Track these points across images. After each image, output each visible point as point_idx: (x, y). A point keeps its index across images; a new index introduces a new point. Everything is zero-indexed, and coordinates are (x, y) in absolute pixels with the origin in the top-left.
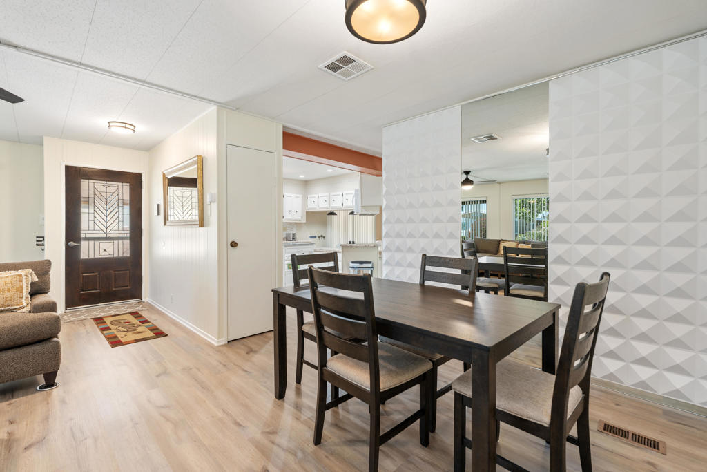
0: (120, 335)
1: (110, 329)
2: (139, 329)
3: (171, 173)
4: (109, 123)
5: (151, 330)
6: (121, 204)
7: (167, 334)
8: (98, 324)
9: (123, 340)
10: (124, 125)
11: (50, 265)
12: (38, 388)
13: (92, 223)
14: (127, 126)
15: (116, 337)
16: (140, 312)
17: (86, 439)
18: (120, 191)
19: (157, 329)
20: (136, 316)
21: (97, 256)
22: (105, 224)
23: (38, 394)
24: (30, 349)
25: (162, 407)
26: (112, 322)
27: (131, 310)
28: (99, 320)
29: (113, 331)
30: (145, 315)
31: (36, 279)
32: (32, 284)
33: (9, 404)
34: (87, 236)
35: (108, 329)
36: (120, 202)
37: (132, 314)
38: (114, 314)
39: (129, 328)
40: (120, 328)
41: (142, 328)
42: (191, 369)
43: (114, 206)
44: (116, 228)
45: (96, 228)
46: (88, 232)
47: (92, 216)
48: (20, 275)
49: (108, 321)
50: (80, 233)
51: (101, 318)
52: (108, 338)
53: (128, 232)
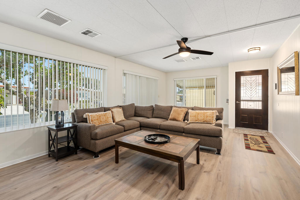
0: (251, 145)
1: (248, 141)
2: (261, 145)
3: (281, 66)
4: (248, 50)
5: (267, 148)
6: (257, 85)
7: (275, 153)
8: (244, 137)
9: (251, 147)
10: (254, 49)
11: (223, 110)
12: (215, 153)
13: (245, 94)
14: (256, 49)
15: (249, 145)
16: (265, 137)
17: (221, 181)
18: (257, 79)
19: (270, 148)
20: (263, 138)
21: (247, 108)
22: (250, 94)
23: (215, 155)
24: (213, 138)
25: (255, 189)
26: (250, 138)
27: (261, 135)
28: (246, 135)
29: (249, 142)
30: (267, 139)
31: (218, 114)
32: (217, 116)
33: (207, 154)
34: (243, 99)
35: (248, 140)
36: (257, 84)
37: (261, 137)
38: (253, 134)
39: (257, 143)
40: (253, 142)
41: (263, 145)
42: (281, 179)
43: (254, 86)
44: (255, 96)
45: (247, 96)
46: (244, 97)
47: (245, 91)
48: (213, 112)
49: (249, 136)
50: (240, 98)
51: (247, 135)
52: (246, 144)
53: (261, 98)
